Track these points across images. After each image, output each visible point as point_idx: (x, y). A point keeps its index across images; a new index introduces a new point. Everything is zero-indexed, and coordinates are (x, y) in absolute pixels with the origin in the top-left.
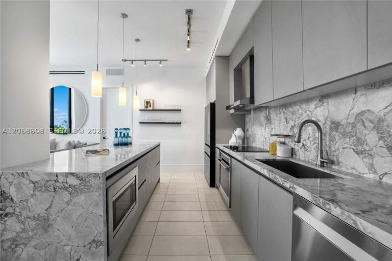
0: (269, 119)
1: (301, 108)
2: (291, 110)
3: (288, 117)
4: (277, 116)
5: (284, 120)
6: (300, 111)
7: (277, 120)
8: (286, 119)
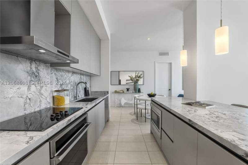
0: (36, 76)
1: (66, 74)
2: (61, 74)
3: (59, 77)
4: (48, 75)
5: (56, 79)
6: (65, 76)
7: (48, 78)
8: (57, 78)
